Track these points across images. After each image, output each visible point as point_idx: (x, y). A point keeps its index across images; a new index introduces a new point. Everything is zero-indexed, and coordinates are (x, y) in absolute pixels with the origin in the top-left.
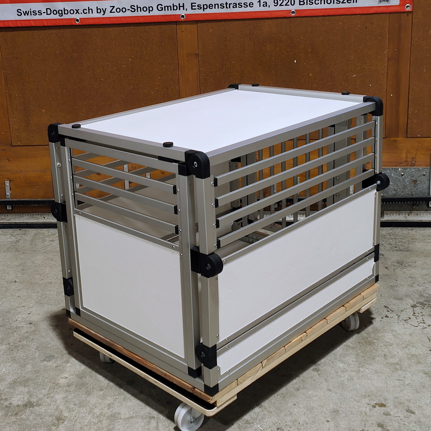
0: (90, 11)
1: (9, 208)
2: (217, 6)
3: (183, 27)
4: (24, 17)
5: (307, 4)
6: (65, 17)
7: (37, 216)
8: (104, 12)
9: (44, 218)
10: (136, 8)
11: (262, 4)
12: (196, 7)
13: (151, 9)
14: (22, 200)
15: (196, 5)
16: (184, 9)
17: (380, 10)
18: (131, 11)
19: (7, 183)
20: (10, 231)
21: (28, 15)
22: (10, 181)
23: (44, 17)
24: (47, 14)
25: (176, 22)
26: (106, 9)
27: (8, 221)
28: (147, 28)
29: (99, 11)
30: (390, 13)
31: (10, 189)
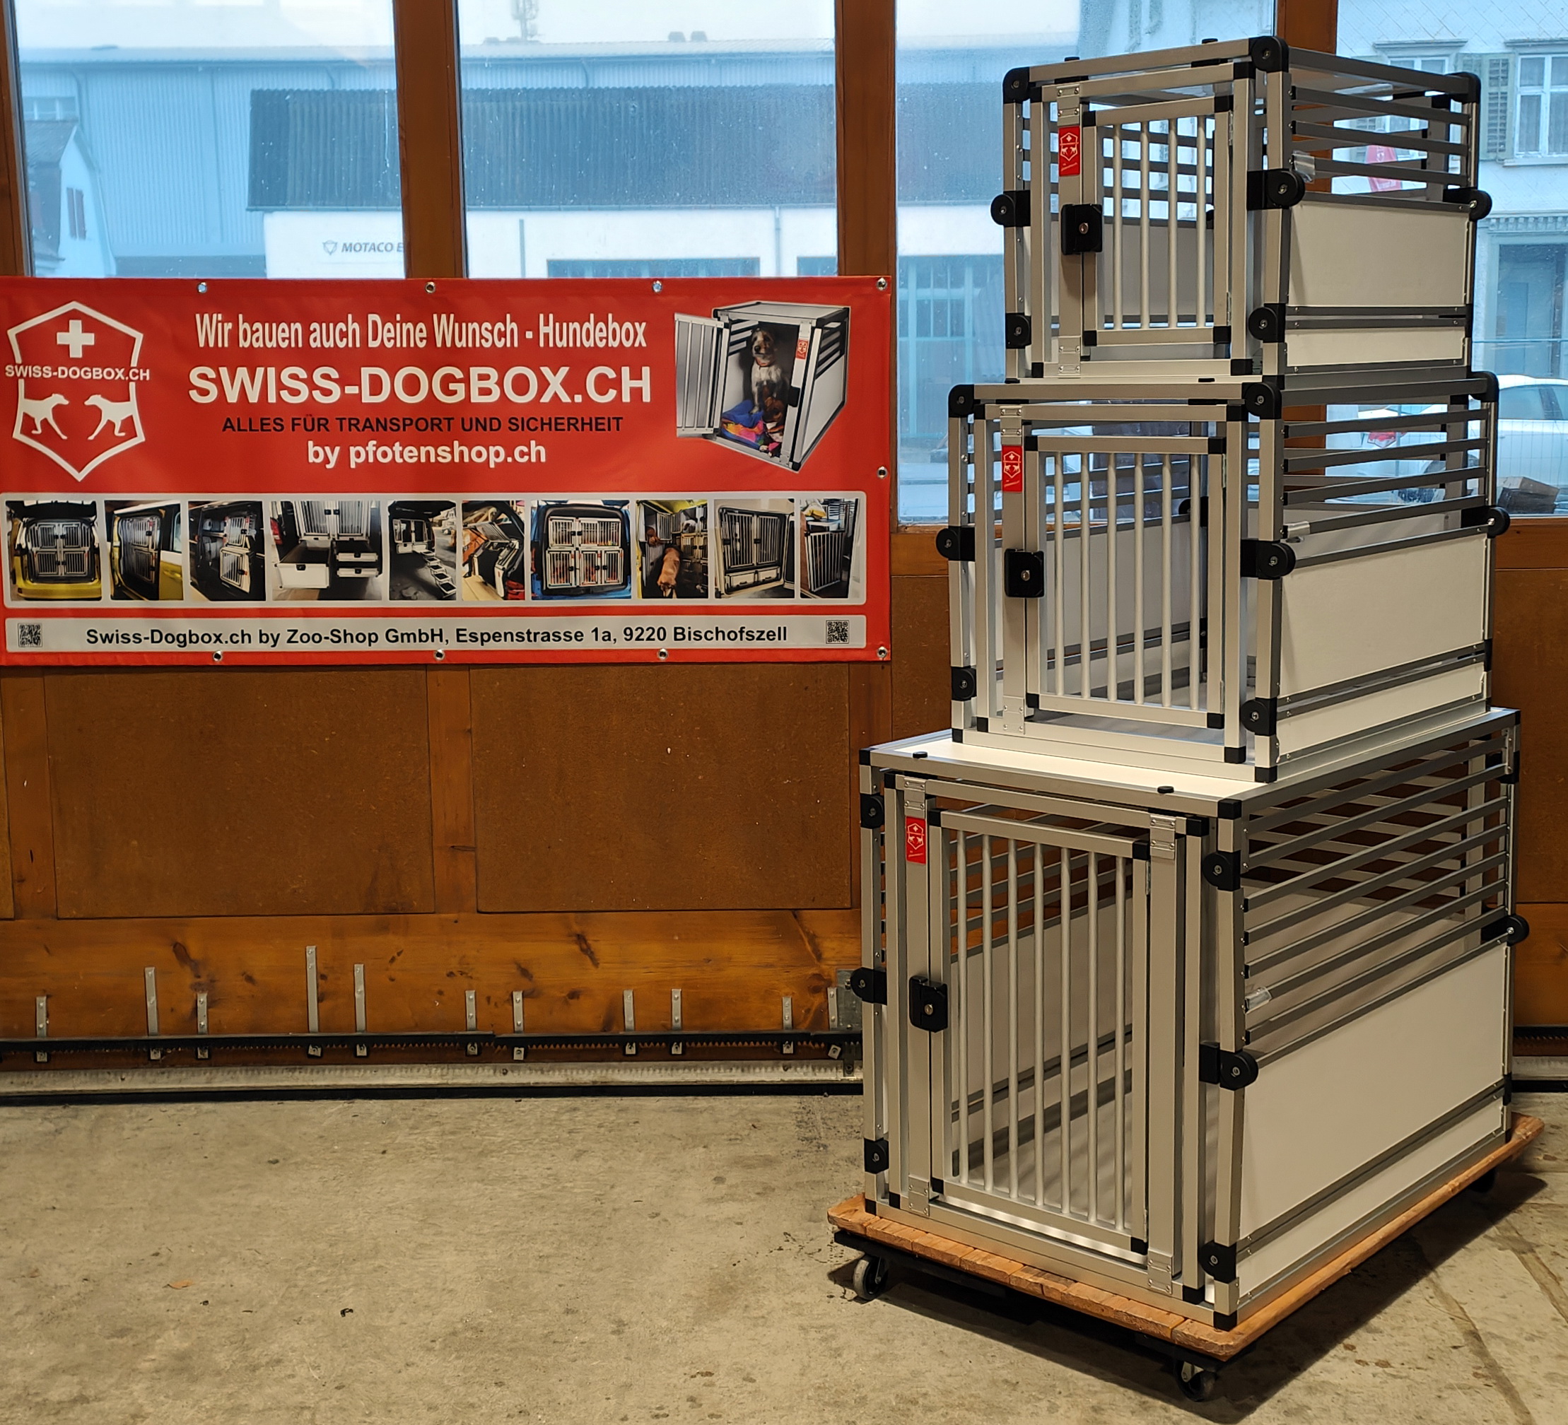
0: (246, 637)
1: (42, 1057)
2: (509, 636)
3: (441, 674)
4: (101, 647)
5: (690, 639)
6: (190, 648)
7: (107, 1076)
8: (275, 642)
9: (123, 1079)
10: (342, 635)
11: (600, 635)
12: (468, 638)
13: (373, 638)
14: (73, 1039)
15: (467, 633)
16: (441, 640)
17: (829, 657)
18: (332, 640)
19: (42, 1002)
20: (41, 1110)
21: (110, 641)
22: (48, 997)
23: (146, 646)
24: (153, 641)
25: (426, 665)
26: (278, 635)
27: (37, 1087)
28: (363, 675)
29: (264, 638)
30: (849, 662)
31: (48, 1016)
